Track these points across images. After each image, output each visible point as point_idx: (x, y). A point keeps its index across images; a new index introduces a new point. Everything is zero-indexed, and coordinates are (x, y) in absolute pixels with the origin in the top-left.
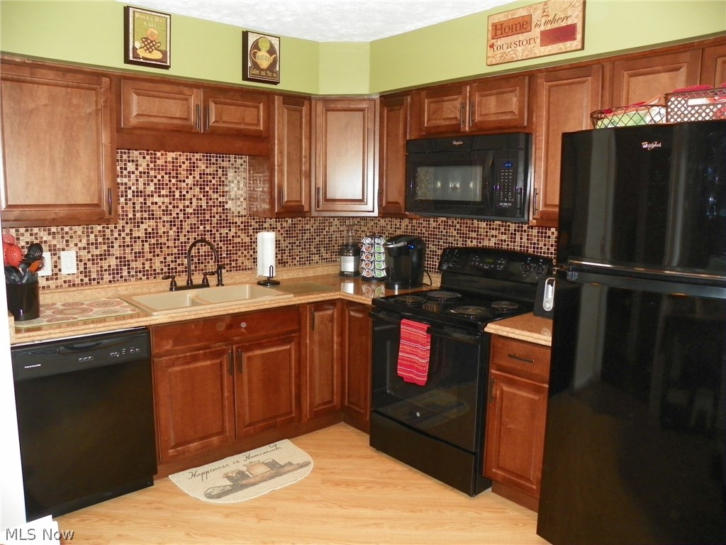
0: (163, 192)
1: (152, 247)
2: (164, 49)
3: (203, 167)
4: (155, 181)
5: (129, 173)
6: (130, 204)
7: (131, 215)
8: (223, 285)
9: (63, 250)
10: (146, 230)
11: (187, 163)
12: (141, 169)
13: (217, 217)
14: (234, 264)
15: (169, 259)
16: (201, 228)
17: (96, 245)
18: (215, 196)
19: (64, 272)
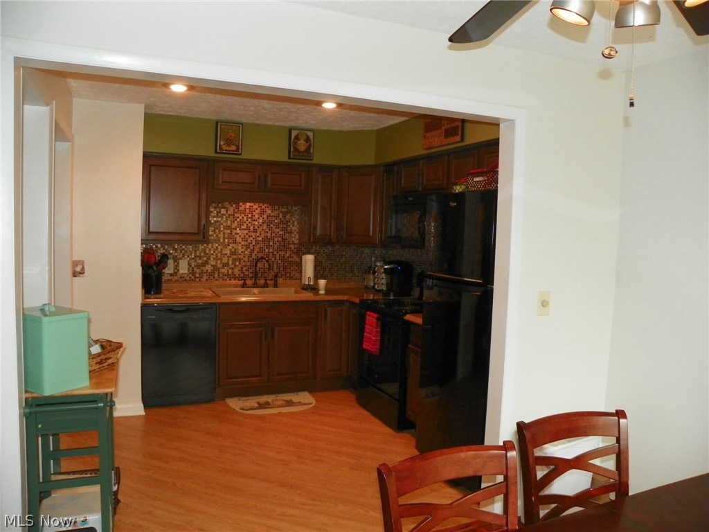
0: (243, 227)
1: (234, 261)
2: (237, 144)
3: (270, 212)
4: (238, 220)
5: (222, 215)
6: (222, 233)
7: (222, 241)
8: (277, 287)
9: (181, 259)
10: (231, 250)
11: (259, 209)
12: (229, 213)
13: (278, 244)
14: (288, 275)
15: (244, 269)
16: (267, 250)
17: (200, 257)
18: (278, 230)
19: (181, 271)
